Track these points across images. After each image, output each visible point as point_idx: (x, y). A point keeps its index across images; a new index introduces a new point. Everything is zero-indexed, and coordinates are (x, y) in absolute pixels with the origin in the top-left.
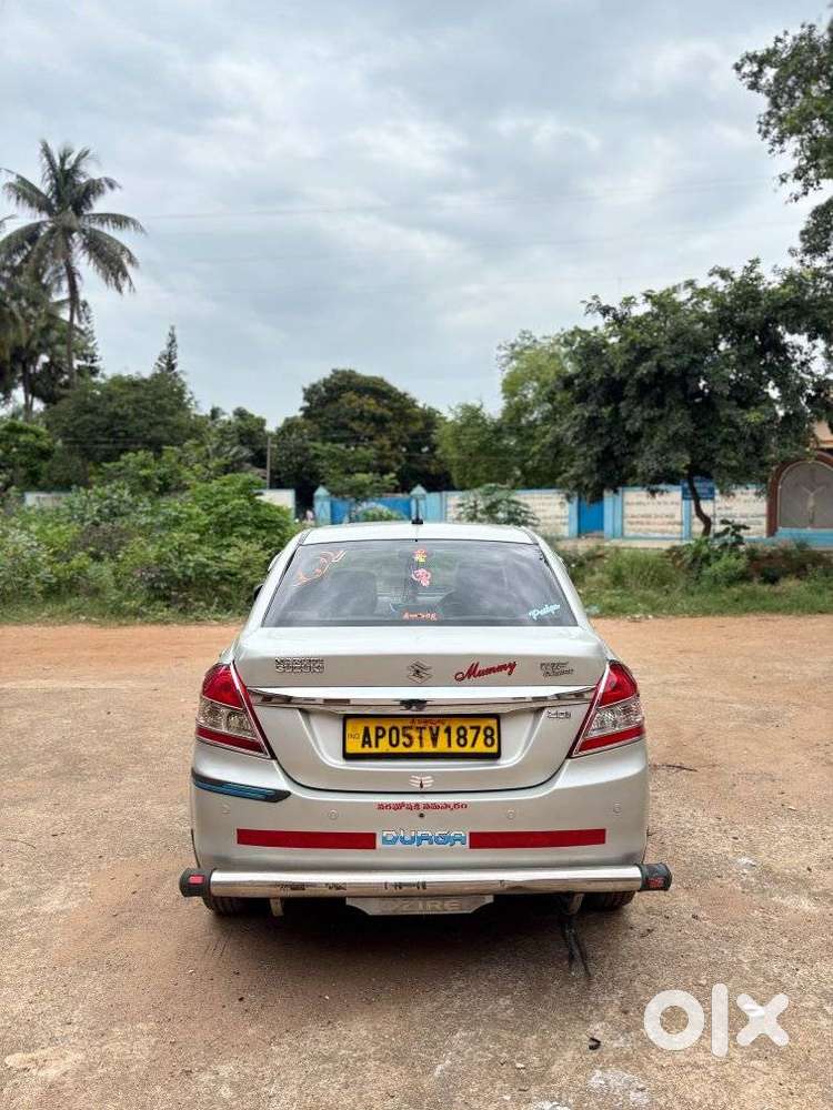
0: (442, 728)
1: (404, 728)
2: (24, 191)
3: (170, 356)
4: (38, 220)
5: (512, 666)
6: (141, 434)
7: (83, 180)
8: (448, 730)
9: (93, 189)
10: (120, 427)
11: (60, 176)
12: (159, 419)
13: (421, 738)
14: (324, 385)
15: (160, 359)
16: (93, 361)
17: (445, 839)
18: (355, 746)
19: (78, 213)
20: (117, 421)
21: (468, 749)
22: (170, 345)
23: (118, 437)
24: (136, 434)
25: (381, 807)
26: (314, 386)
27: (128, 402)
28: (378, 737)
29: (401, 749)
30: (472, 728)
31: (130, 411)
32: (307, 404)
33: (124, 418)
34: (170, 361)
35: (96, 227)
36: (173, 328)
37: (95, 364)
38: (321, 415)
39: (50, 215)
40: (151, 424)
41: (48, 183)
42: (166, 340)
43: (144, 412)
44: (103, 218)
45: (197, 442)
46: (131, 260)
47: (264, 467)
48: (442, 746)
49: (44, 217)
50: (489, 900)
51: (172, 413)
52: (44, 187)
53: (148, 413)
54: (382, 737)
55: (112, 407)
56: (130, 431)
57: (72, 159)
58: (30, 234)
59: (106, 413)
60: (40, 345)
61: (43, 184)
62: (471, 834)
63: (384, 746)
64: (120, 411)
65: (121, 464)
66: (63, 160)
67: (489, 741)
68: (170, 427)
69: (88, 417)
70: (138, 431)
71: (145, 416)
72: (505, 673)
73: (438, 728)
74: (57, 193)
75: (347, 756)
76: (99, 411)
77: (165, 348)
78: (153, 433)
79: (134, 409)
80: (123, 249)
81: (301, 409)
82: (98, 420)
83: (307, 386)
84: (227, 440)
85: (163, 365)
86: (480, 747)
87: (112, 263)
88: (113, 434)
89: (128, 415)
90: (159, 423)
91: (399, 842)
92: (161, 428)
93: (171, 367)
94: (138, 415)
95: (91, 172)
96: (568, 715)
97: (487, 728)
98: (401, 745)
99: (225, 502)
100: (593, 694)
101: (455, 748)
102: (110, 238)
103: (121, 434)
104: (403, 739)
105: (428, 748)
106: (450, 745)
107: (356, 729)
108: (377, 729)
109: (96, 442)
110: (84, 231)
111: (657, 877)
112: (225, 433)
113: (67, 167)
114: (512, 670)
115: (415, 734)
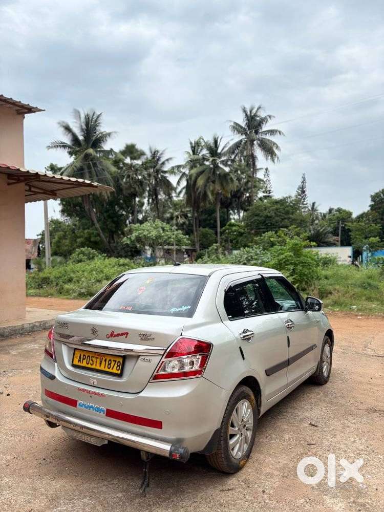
0: (104, 359)
1: (92, 357)
2: (237, 128)
3: (303, 187)
4: (241, 138)
5: (127, 334)
6: (278, 224)
7: (258, 119)
8: (105, 360)
9: (263, 121)
10: (269, 222)
11: (250, 118)
12: (286, 217)
13: (96, 362)
14: (382, 193)
15: (298, 189)
16: (270, 193)
17: (98, 410)
18: (76, 362)
19: (257, 132)
20: (268, 219)
21: (110, 370)
22: (303, 182)
23: (268, 226)
24: (275, 224)
25: (79, 389)
26: (377, 194)
27: (273, 210)
28: (83, 359)
29: (89, 366)
30: (114, 361)
31: (273, 214)
32: (373, 203)
33: (271, 217)
34: (303, 189)
35: (264, 136)
36: (304, 175)
37: (270, 194)
38: (380, 208)
39: (245, 136)
40: (282, 219)
41: (245, 123)
42: (301, 180)
43: (279, 214)
44: (267, 132)
45: (295, 226)
46: (277, 147)
47: (338, 236)
48: (102, 368)
49: (244, 137)
50: (106, 442)
51: (292, 214)
52: (243, 124)
53: (281, 214)
54: (85, 359)
55: (266, 213)
56: (273, 222)
57: (254, 111)
58: (237, 145)
59: (264, 215)
60: (244, 189)
61: (243, 123)
62: (107, 410)
63: (84, 364)
64: (269, 214)
65: (262, 238)
66: (251, 112)
67: (118, 368)
68: (290, 220)
69: (256, 218)
70: (277, 223)
71: (280, 215)
72: (125, 336)
73: (102, 359)
74: (248, 126)
75: (73, 365)
76: (261, 215)
77: (300, 184)
78: (283, 223)
79: (275, 213)
80: (274, 144)
81: (370, 206)
82: (260, 219)
83: (373, 194)
84: (332, 223)
85: (299, 191)
86: (115, 371)
87: (269, 150)
88: (266, 225)
89: (272, 216)
90: (285, 219)
91: (83, 407)
92: (286, 220)
93: (303, 192)
94: (277, 216)
95: (262, 114)
96: (150, 361)
97: (119, 362)
98: (90, 364)
99: (282, 254)
100: (164, 351)
101: (106, 369)
102: (269, 140)
103: (269, 224)
104: (91, 362)
105: (98, 367)
106: (105, 368)
107: (77, 354)
108: (84, 355)
109: (260, 229)
110: (259, 140)
111: (176, 453)
112: (332, 220)
113: (252, 115)
114: (127, 335)
115: (94, 360)
